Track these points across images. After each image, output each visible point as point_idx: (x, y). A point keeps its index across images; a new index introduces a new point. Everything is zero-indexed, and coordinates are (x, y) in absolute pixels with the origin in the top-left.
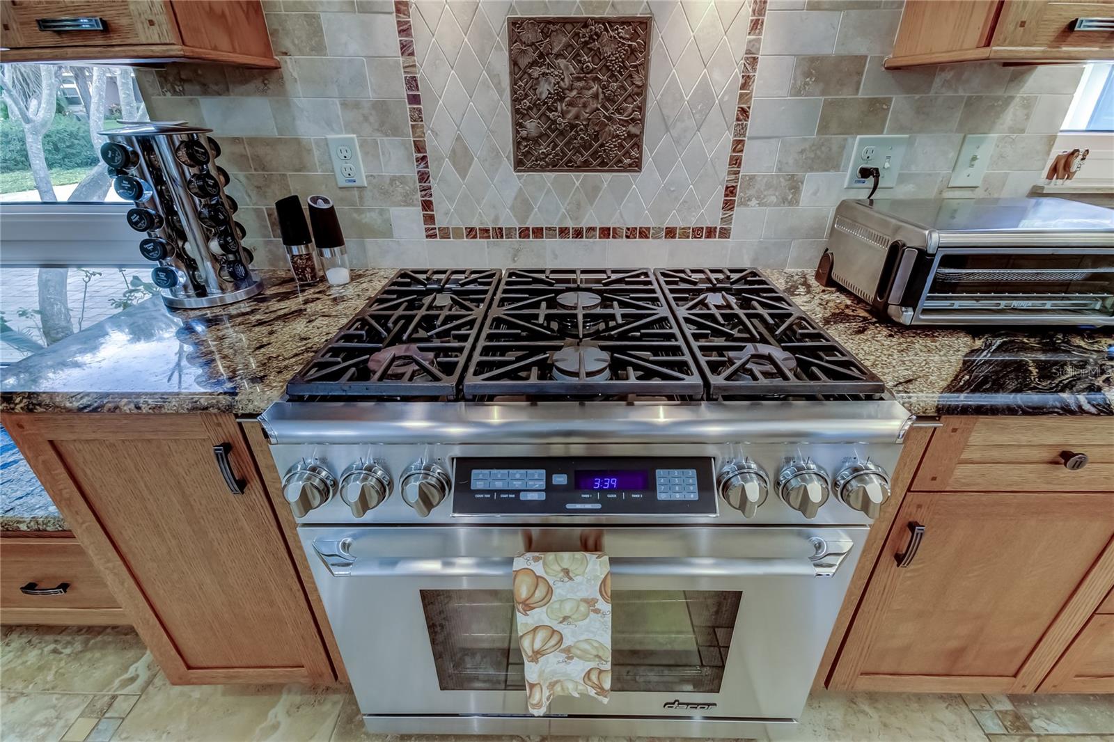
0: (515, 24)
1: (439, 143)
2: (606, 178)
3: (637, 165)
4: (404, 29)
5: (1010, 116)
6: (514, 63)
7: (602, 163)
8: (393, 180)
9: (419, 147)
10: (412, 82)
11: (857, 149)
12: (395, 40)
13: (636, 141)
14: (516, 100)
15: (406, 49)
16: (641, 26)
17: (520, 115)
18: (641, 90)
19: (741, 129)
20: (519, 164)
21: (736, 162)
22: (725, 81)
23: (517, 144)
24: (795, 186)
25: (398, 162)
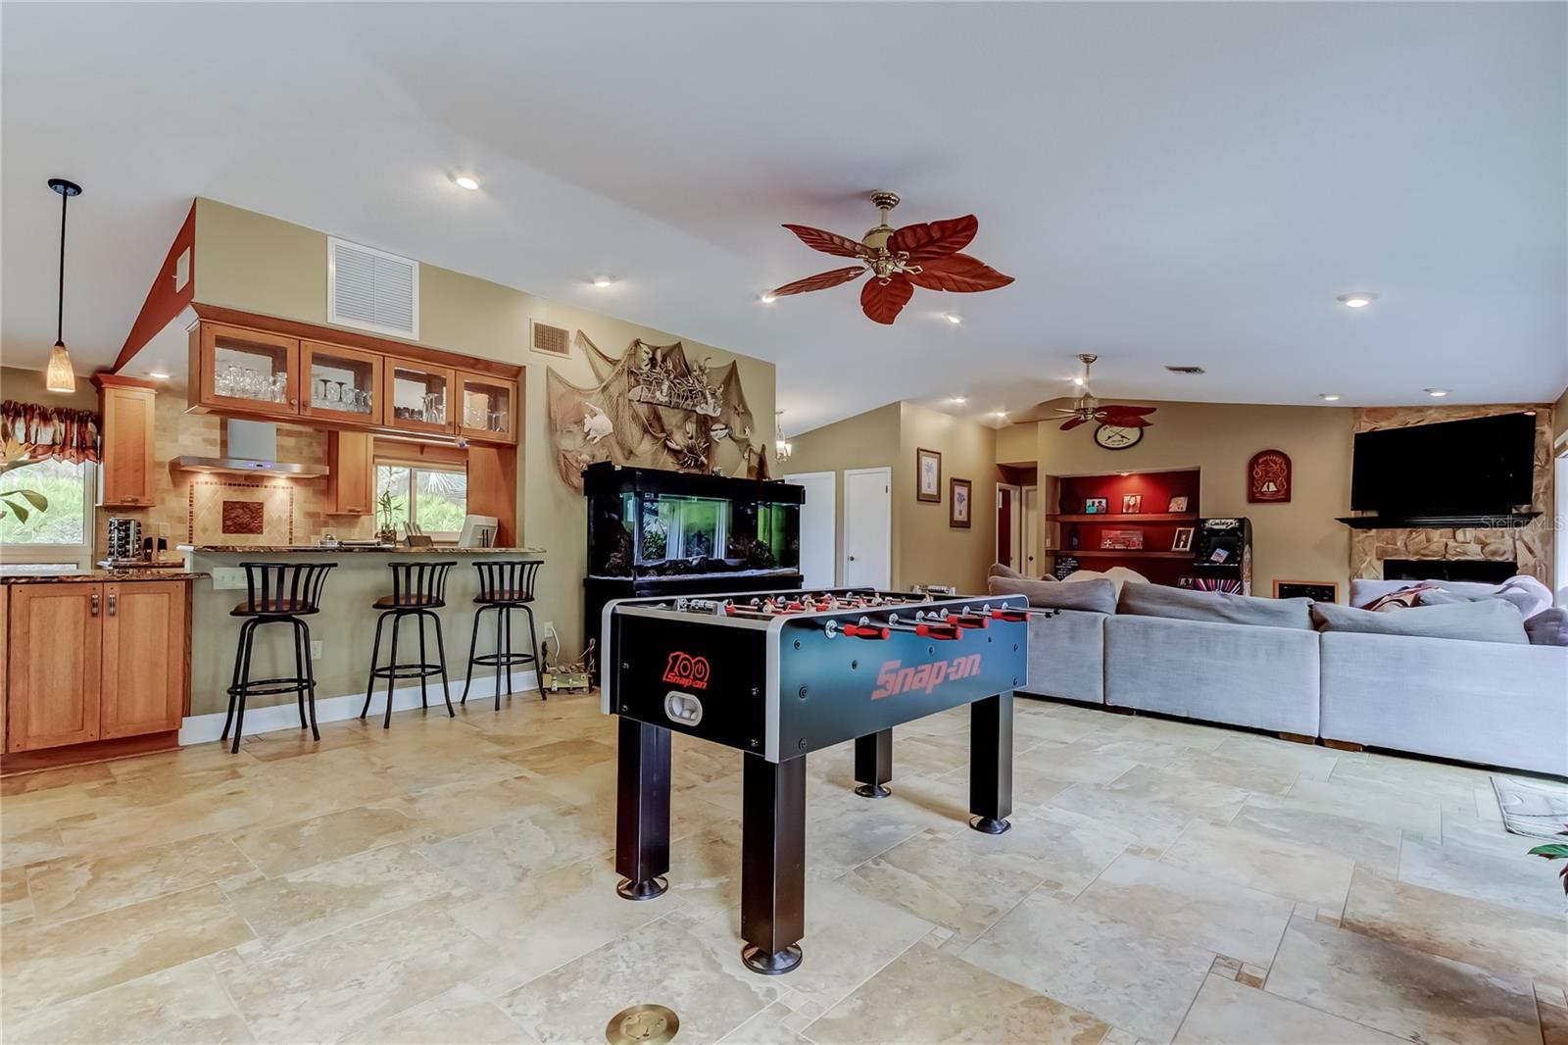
0: (225, 502)
1: (198, 525)
2: (252, 535)
3: (262, 532)
4: (191, 501)
5: (359, 525)
6: (224, 510)
7: (251, 531)
8: (180, 535)
9: (191, 527)
10: (191, 512)
11: (324, 530)
12: (188, 503)
13: (261, 527)
14: (224, 517)
15: (191, 505)
16: (261, 504)
17: (225, 519)
18: (262, 516)
19: (291, 525)
20: (224, 532)
21: (291, 533)
22: (285, 516)
23: (224, 527)
24: (310, 538)
25: (183, 530)
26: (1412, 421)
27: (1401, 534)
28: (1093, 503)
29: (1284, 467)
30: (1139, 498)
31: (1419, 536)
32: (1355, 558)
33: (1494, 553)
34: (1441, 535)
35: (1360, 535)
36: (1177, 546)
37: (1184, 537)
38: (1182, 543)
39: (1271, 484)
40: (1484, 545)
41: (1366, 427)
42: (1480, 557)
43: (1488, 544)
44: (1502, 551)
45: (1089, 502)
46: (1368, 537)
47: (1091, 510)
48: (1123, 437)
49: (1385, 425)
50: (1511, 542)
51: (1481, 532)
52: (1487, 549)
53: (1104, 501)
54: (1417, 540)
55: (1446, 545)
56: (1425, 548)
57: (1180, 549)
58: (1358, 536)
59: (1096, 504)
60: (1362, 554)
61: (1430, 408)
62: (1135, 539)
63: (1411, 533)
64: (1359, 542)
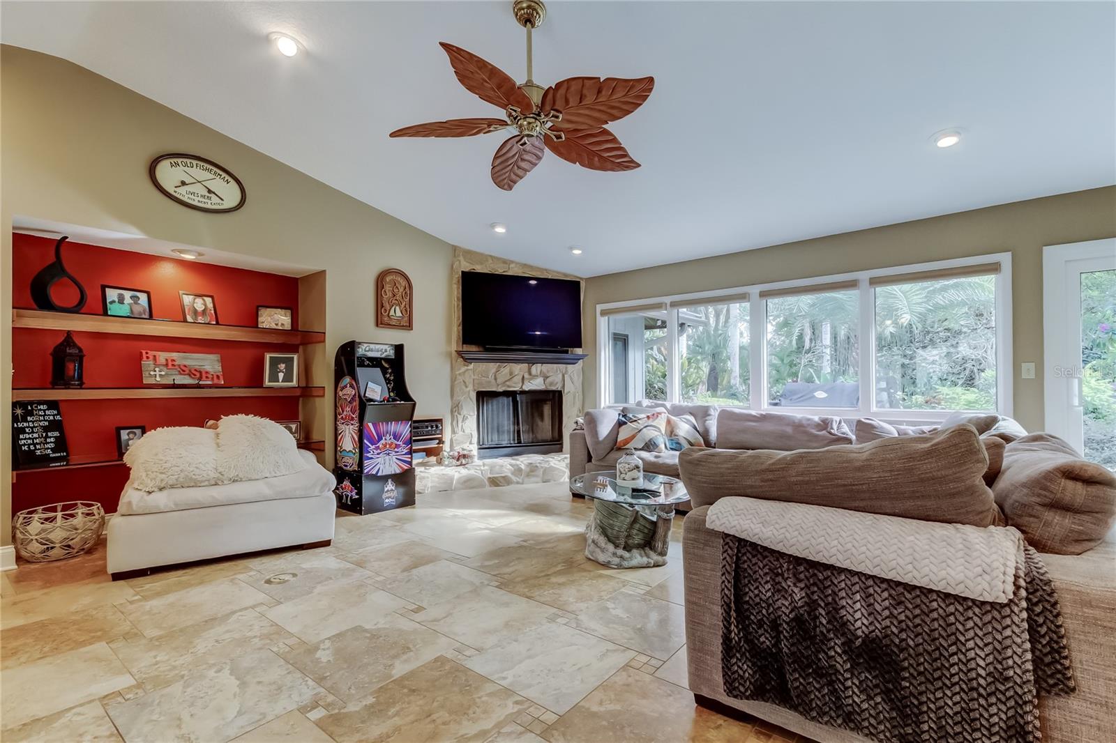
26: (500, 270)
27: (492, 367)
28: (121, 300)
29: (407, 289)
30: (208, 300)
31: (506, 369)
32: (457, 389)
33: (551, 384)
34: (520, 369)
35: (462, 368)
36: (274, 378)
37: (282, 366)
38: (281, 376)
39: (397, 308)
40: (546, 378)
41: (467, 267)
42: (542, 387)
43: (548, 377)
44: (555, 382)
45: (112, 294)
46: (467, 370)
47: (114, 309)
48: (210, 191)
49: (479, 269)
50: (560, 376)
51: (546, 367)
52: (548, 380)
53: (143, 298)
54: (504, 373)
55: (523, 377)
56: (509, 380)
57: (280, 384)
58: (460, 369)
59: (128, 300)
60: (464, 387)
61: (512, 262)
62: (208, 368)
63: (499, 367)
64: (460, 374)
